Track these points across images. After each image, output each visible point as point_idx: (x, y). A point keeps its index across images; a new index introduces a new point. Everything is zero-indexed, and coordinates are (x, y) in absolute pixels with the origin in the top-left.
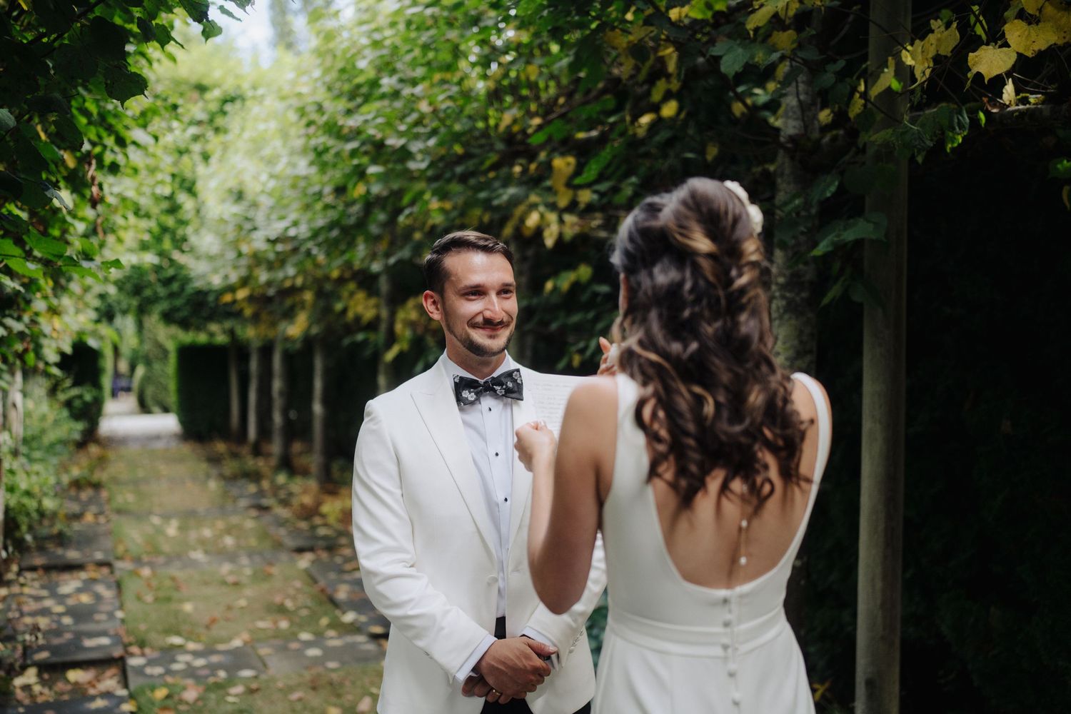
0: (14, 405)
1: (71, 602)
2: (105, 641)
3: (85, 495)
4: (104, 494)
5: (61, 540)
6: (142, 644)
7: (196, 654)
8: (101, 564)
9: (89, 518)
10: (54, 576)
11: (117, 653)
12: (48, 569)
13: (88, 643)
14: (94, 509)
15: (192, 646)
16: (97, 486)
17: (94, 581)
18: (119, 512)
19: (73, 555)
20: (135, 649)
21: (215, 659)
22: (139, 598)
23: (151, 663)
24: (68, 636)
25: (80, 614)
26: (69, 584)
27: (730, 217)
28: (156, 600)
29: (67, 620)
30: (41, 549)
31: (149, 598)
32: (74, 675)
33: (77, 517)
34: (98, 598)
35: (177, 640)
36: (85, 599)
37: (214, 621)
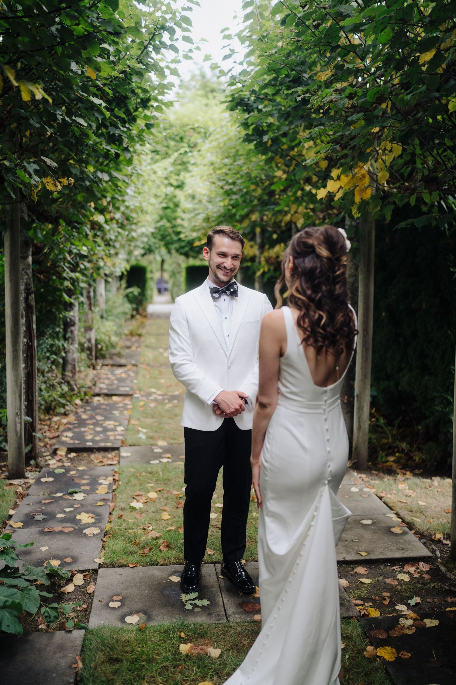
0: (101, 295)
1: (118, 376)
2: (127, 389)
3: (134, 339)
4: (142, 339)
5: (119, 355)
6: (140, 390)
7: (159, 395)
8: (134, 365)
9: (134, 348)
10: (114, 368)
11: (130, 393)
12: (112, 365)
13: (121, 389)
14: (136, 345)
15: (159, 392)
16: (140, 335)
17: (129, 370)
18: (147, 346)
19: (123, 361)
20: (138, 392)
21: (166, 397)
22: (144, 376)
23: (142, 396)
24: (115, 386)
25: (120, 380)
26: (119, 371)
27: (339, 245)
28: (150, 377)
29: (116, 382)
30: (111, 358)
31: (148, 377)
32: (115, 398)
33: (128, 348)
34: (129, 375)
35: (153, 390)
36: (124, 375)
37: (170, 386)
